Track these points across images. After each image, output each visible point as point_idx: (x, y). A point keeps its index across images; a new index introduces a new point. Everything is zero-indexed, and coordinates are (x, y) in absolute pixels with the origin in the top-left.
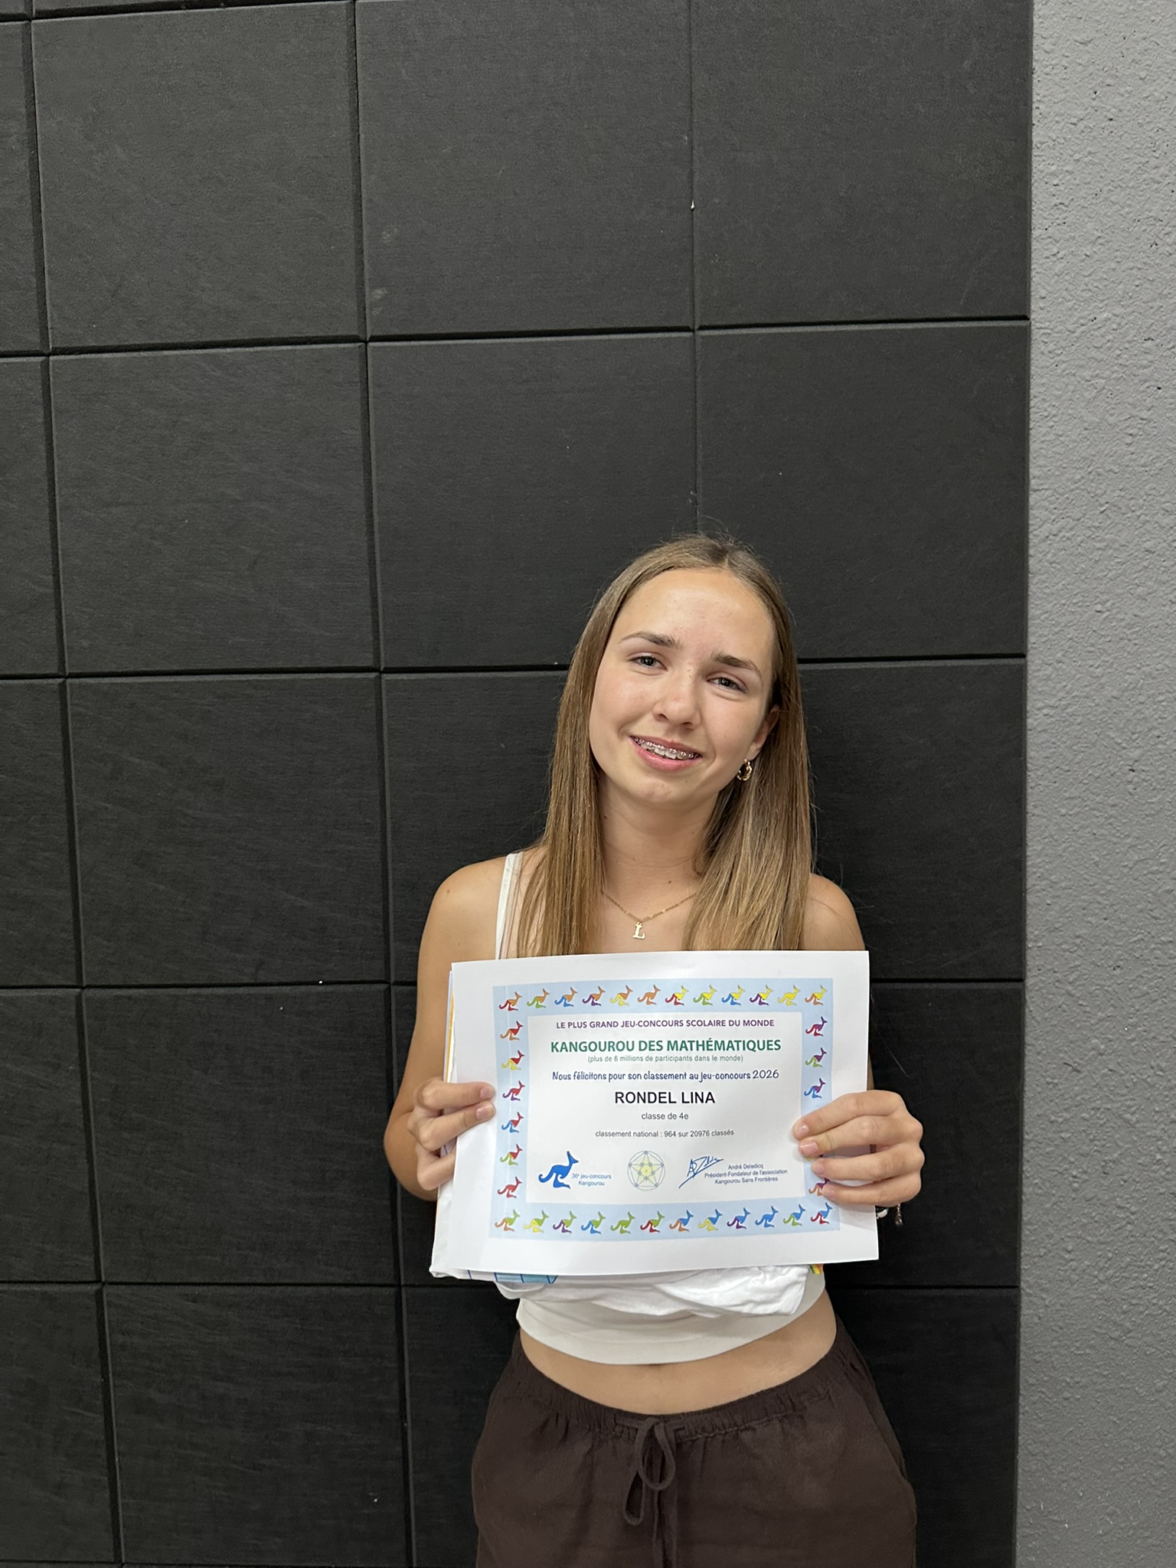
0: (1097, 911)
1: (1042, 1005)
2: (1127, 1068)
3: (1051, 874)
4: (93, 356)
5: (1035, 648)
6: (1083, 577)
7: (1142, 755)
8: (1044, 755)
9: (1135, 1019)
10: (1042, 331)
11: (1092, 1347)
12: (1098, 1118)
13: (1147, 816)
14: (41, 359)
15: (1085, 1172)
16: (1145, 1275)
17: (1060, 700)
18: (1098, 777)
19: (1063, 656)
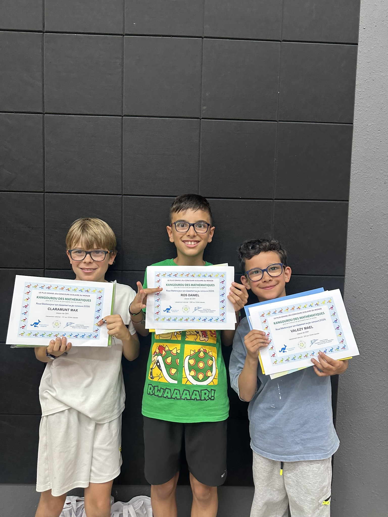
0: (362, 261)
1: (348, 282)
2: (367, 298)
3: (352, 252)
4: (134, 117)
5: (351, 199)
6: (362, 184)
7: (373, 225)
8: (352, 224)
9: (369, 286)
10: (356, 127)
11: (356, 363)
12: (360, 309)
13: (374, 239)
14: (121, 117)
15: (356, 322)
16: (369, 346)
17: (356, 212)
18: (363, 230)
19: (357, 201)
